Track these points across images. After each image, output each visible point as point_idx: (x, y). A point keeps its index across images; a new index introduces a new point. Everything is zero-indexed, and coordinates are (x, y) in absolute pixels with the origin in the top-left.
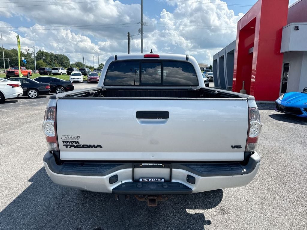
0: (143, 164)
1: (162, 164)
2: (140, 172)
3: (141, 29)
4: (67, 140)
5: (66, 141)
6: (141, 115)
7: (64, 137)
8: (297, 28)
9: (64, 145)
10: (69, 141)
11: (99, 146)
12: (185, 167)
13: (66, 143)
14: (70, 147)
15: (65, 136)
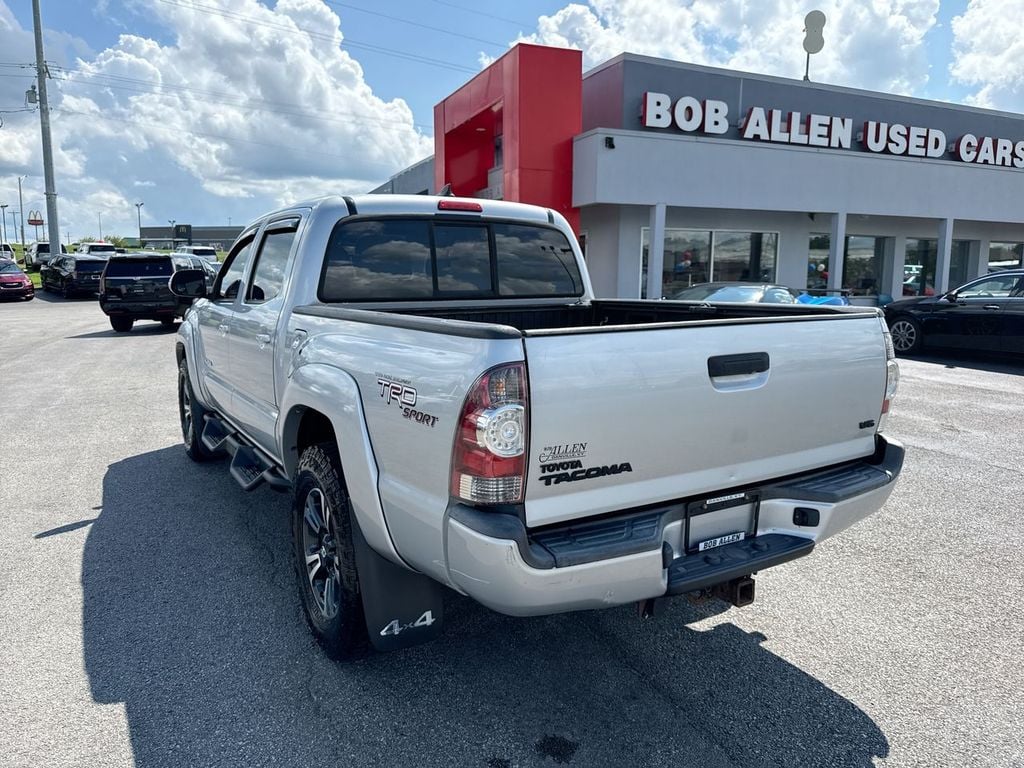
0: (708, 502)
1: (743, 495)
2: (701, 524)
3: (37, 90)
4: (553, 462)
5: (549, 466)
6: (720, 366)
7: (548, 453)
8: (610, 143)
9: (541, 479)
10: (558, 462)
11: (627, 467)
12: (786, 491)
13: (550, 471)
14: (556, 482)
15: (550, 448)
